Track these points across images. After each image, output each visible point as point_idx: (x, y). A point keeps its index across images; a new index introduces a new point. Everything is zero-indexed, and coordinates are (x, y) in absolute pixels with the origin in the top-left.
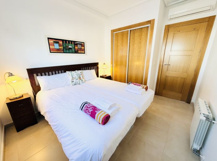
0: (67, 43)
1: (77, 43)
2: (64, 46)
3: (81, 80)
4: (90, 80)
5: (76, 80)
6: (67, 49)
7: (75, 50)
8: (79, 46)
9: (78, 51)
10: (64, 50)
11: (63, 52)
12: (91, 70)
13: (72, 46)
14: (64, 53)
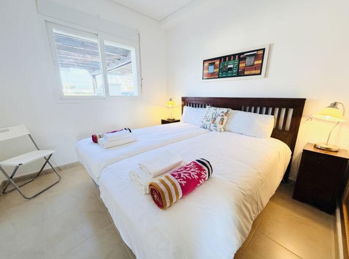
0: (226, 61)
1: (246, 54)
2: (221, 67)
3: (213, 125)
4: (242, 134)
5: (207, 121)
6: (224, 72)
7: (238, 69)
8: (249, 61)
9: (244, 70)
10: (220, 74)
11: (217, 77)
12: (263, 116)
13: (234, 64)
14: (219, 78)
